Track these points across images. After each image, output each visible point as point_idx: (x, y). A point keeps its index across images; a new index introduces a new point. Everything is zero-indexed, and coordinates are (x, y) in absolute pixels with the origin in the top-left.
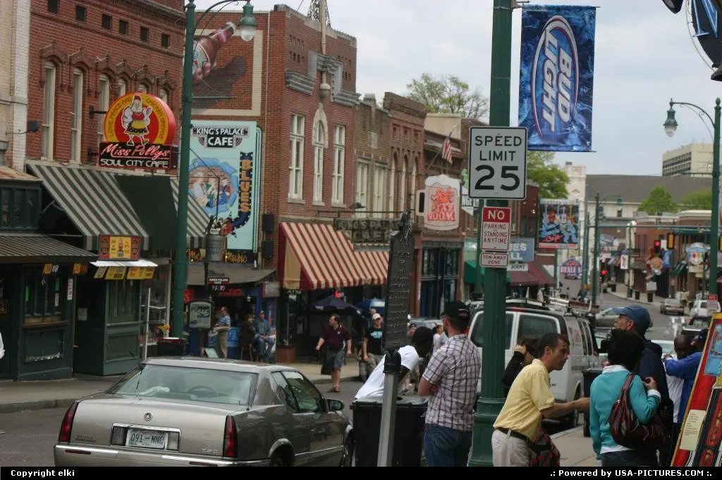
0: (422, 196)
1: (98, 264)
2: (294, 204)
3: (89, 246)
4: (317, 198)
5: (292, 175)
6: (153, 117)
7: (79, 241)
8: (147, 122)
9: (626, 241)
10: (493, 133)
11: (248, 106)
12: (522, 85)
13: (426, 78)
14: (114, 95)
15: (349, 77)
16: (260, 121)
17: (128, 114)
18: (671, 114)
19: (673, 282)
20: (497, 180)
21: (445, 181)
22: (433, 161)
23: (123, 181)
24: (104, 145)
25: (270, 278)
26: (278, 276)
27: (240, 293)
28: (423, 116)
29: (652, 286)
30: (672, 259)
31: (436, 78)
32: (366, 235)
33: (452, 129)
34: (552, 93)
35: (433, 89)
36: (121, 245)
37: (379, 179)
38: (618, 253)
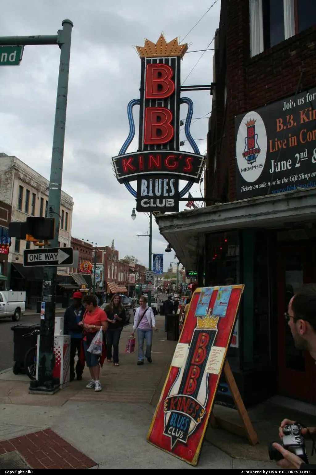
0: (129, 277)
1: (80, 289)
2: (109, 279)
3: (79, 286)
4: (112, 278)
5: (108, 274)
6: (89, 265)
7: (77, 286)
8: (88, 266)
9: (162, 284)
10: (149, 271)
11: (102, 263)
12: (153, 265)
13: (127, 256)
14: (82, 262)
15: (117, 258)
16: (104, 265)
17: (85, 265)
18: (171, 264)
19: (170, 291)
20: (150, 278)
21: (133, 275)
22: (131, 271)
23: (83, 276)
24: (81, 270)
25: (105, 292)
26: (106, 291)
27: (100, 294)
28: (129, 263)
29: (166, 292)
30: (170, 287)
31: (129, 256)
32: (120, 284)
33: (133, 266)
34: (157, 266)
35: (129, 258)
36: (84, 286)
37: (122, 274)
38: (160, 286)
